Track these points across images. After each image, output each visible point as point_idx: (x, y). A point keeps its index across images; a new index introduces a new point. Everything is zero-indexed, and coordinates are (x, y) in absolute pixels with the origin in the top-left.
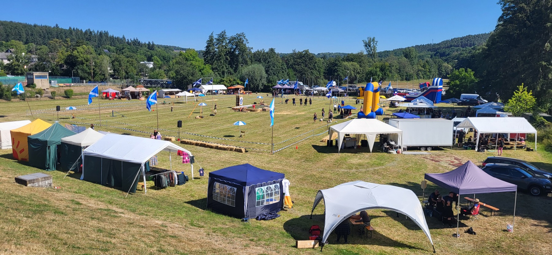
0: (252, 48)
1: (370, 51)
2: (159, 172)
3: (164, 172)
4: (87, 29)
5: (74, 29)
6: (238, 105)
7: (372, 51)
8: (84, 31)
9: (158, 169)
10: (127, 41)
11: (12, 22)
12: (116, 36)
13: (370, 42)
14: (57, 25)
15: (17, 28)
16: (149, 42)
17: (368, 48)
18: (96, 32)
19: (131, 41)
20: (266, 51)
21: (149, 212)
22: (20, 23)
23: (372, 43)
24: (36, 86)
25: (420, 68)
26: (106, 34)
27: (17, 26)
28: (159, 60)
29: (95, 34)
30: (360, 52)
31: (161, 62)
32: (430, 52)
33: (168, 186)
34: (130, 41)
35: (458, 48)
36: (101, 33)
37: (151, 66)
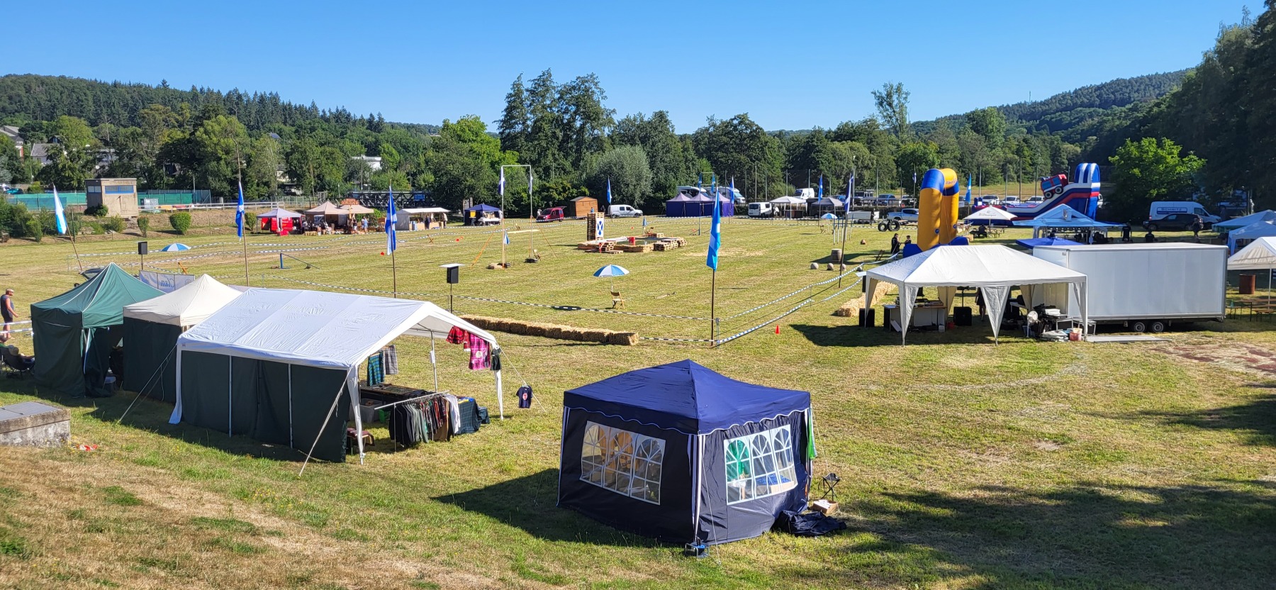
0: (614, 111)
1: (891, 117)
2: (402, 397)
3: (415, 396)
4: (232, 89)
5: (201, 90)
6: (593, 238)
7: (897, 115)
8: (224, 94)
9: (398, 388)
10: (321, 113)
11: (63, 77)
12: (296, 102)
13: (889, 95)
14: (164, 82)
15: (76, 90)
16: (371, 115)
17: (887, 110)
18: (251, 96)
19: (331, 113)
20: (646, 119)
21: (372, 525)
22: (82, 80)
23: (895, 97)
24: (107, 211)
25: (1010, 156)
26: (275, 99)
27: (76, 85)
28: (394, 152)
29: (248, 101)
30: (868, 117)
31: (398, 157)
32: (1024, 121)
33: (430, 438)
34: (328, 114)
35: (1092, 109)
36: (262, 99)
37: (376, 164)
